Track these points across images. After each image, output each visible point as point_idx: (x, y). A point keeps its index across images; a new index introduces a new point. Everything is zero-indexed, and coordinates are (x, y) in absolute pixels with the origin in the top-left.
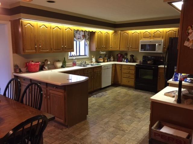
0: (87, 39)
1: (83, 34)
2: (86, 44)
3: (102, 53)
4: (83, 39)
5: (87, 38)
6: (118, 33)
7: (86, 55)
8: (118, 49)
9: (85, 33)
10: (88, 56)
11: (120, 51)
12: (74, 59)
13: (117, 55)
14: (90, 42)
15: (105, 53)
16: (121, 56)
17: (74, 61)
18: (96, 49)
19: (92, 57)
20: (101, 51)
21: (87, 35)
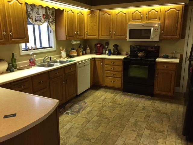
0: (51, 22)
1: (44, 13)
2: (50, 29)
3: (75, 43)
4: (45, 21)
5: (51, 20)
6: (95, 14)
7: (51, 47)
8: (97, 37)
9: (46, 12)
10: (54, 48)
11: (99, 39)
12: (31, 55)
13: (96, 45)
14: (55, 26)
15: (78, 42)
16: (100, 46)
17: (32, 57)
18: (66, 37)
19: (61, 49)
20: (72, 40)
21: (50, 15)
